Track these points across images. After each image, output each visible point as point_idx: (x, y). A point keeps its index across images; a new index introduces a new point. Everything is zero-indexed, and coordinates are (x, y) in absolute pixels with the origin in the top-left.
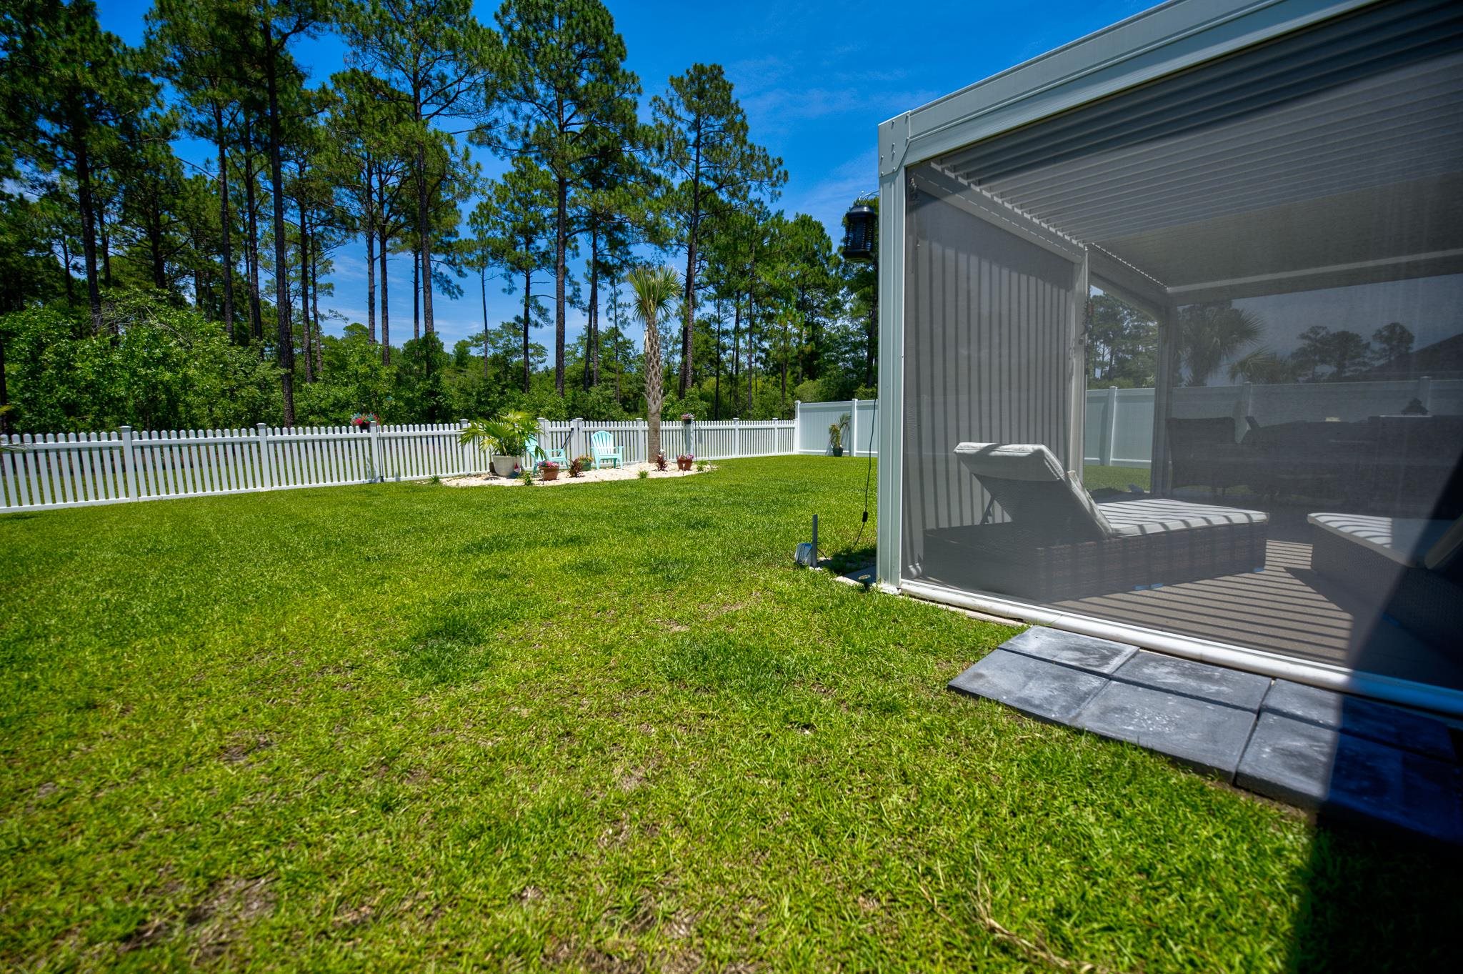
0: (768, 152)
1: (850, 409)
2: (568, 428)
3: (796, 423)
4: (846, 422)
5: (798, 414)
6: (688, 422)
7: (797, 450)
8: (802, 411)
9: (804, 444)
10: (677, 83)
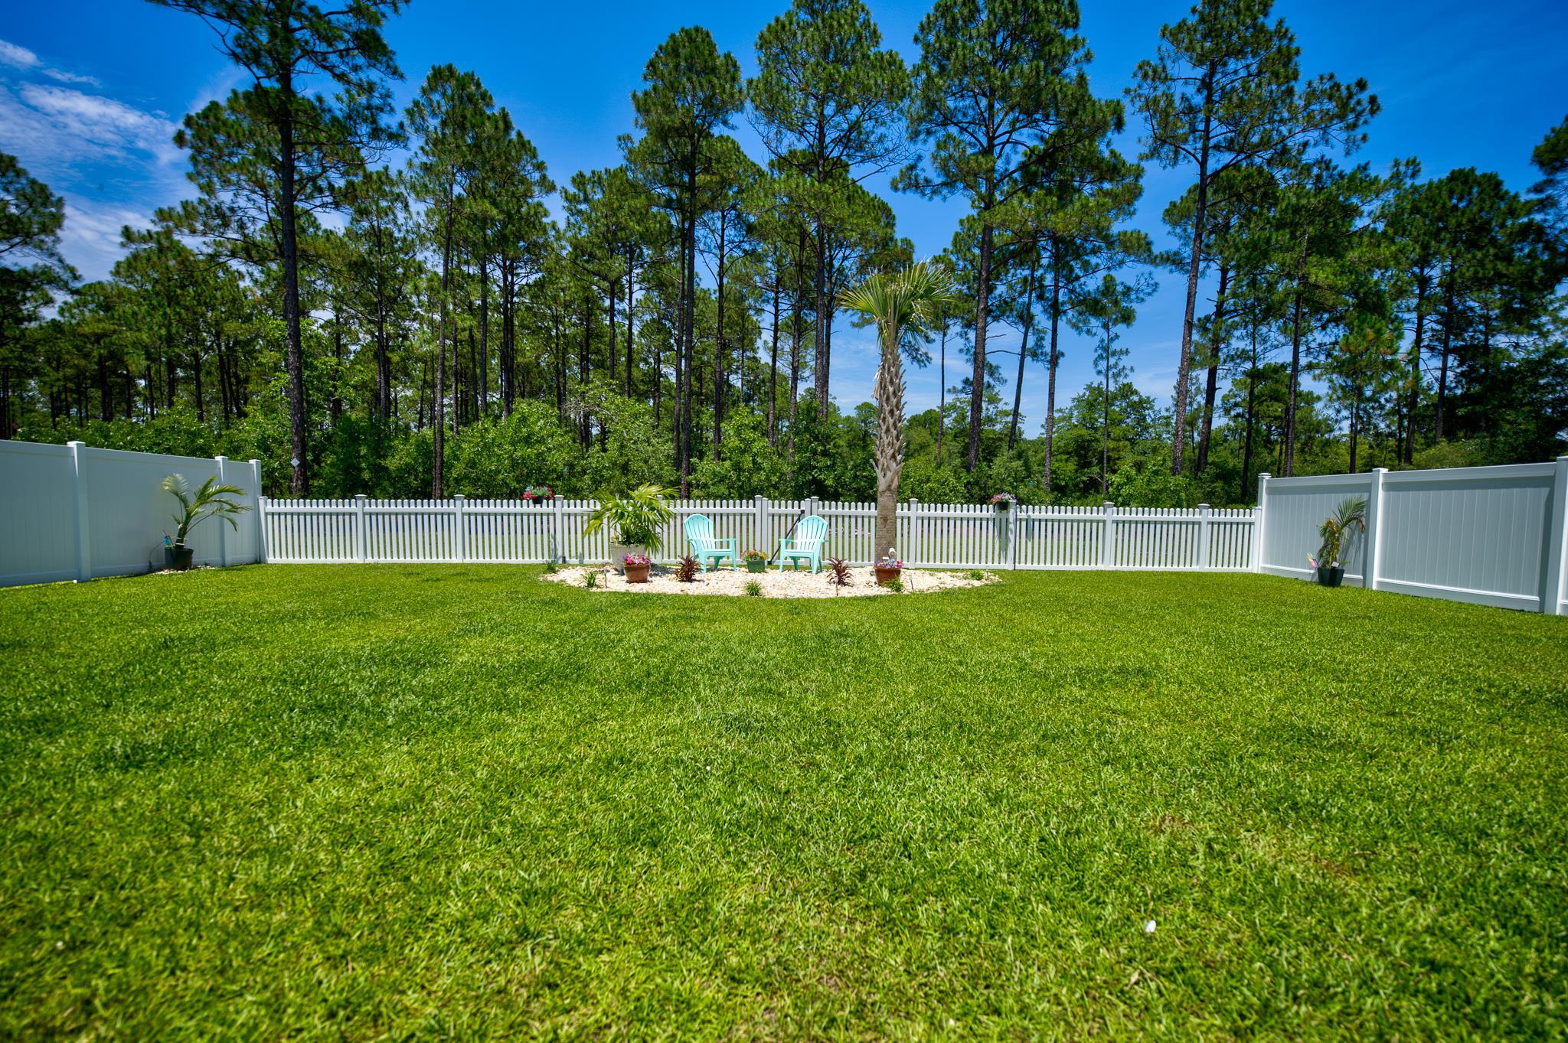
0: (1338, 78)
1: (1369, 488)
2: (797, 510)
3: (1260, 515)
4: (1357, 517)
5: (1264, 497)
6: (1003, 506)
7: (1258, 563)
8: (1272, 491)
9: (1272, 556)
10: (1175, 34)
